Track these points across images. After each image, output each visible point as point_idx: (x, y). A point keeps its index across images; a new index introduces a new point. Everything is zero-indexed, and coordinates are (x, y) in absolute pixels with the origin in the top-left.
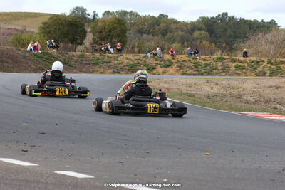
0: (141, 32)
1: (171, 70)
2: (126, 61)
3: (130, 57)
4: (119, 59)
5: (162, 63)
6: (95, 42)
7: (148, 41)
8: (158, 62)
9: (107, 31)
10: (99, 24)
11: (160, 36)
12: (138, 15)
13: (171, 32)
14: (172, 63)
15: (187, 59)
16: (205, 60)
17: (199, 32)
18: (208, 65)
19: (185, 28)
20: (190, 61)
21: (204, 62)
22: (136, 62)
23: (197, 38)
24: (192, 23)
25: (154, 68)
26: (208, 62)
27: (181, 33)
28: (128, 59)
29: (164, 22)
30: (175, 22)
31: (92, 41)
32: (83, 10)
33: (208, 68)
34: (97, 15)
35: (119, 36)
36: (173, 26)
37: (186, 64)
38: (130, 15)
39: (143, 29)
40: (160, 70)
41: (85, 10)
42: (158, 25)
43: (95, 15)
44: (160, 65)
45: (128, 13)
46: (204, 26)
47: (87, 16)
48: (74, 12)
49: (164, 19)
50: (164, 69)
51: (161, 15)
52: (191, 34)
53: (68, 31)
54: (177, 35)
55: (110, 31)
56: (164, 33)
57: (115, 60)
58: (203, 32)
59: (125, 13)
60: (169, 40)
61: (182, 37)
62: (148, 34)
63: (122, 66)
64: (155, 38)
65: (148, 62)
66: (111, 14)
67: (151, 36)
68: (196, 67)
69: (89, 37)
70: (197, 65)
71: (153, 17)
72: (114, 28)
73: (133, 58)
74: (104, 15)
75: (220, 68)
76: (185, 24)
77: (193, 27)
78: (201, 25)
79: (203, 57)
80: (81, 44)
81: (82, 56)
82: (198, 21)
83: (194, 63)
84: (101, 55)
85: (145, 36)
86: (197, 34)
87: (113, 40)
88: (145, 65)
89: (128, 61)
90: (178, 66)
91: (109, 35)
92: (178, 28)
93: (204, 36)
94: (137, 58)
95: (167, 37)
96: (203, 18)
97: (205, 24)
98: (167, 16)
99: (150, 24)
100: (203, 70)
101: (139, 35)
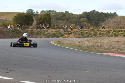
0: (57, 19)
1: (71, 36)
2: (51, 32)
3: (53, 30)
4: (48, 31)
5: (67, 32)
6: (38, 24)
7: (61, 23)
8: (65, 32)
9: (43, 19)
10: (39, 17)
11: (66, 21)
12: (56, 12)
13: (71, 19)
14: (72, 32)
15: (78, 30)
16: (86, 31)
17: (83, 19)
18: (87, 33)
19: (77, 17)
20: (79, 31)
21: (86, 32)
22: (56, 32)
23: (82, 21)
24: (80, 15)
25: (64, 35)
26: (87, 32)
27: (75, 19)
29: (68, 15)
30: (72, 14)
31: (36, 24)
32: (32, 10)
33: (87, 34)
34: (38, 13)
35: (48, 21)
36: (72, 16)
37: (78, 33)
38: (53, 12)
40: (66, 36)
41: (33, 10)
42: (65, 16)
43: (37, 12)
44: (66, 33)
46: (85, 16)
47: (34, 13)
48: (28, 11)
50: (68, 35)
51: (66, 11)
52: (80, 20)
53: (26, 20)
54: (73, 20)
55: (44, 19)
57: (46, 32)
58: (85, 18)
59: (50, 11)
60: (70, 23)
61: (76, 21)
62: (61, 20)
63: (49, 34)
64: (64, 22)
65: (61, 32)
66: (44, 12)
67: (62, 21)
68: (82, 34)
69: (35, 22)
70: (82, 33)
72: (46, 18)
74: (41, 12)
75: (93, 34)
76: (77, 15)
77: (80, 17)
78: (84, 16)
79: (85, 29)
80: (31, 25)
81: (32, 30)
82: (82, 14)
83: (81, 32)
84: (40, 30)
85: (59, 21)
86: (82, 19)
87: (46, 23)
88: (59, 34)
89: (52, 32)
90: (74, 34)
91: (44, 21)
92: (74, 17)
93: (85, 20)
94: (56, 30)
95: (69, 21)
96: (85, 13)
97: (86, 15)
98: (69, 12)
99: (62, 16)
100: (85, 35)
101: (57, 21)
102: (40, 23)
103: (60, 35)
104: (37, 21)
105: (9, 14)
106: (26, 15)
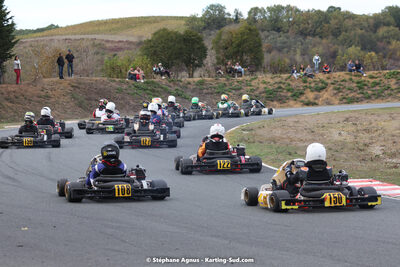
0: (303, 34)
1: (325, 95)
2: (262, 86)
3: (269, 80)
4: (253, 83)
5: (313, 85)
6: (221, 62)
7: (314, 46)
8: (307, 84)
9: (234, 45)
11: (331, 37)
12: (298, 10)
13: (346, 31)
14: (327, 84)
15: (347, 77)
16: (372, 77)
17: (385, 29)
18: (378, 84)
19: (366, 25)
20: (351, 79)
21: (371, 81)
22: (276, 86)
23: (384, 37)
24: (376, 17)
25: (302, 94)
26: (377, 80)
27: (360, 31)
28: (265, 83)
29: (336, 18)
30: (350, 16)
31: (216, 61)
32: (220, 9)
33: (378, 88)
34: (241, 15)
36: (349, 23)
37: (347, 85)
38: (288, 11)
39: (306, 29)
40: (310, 96)
41: (224, 8)
42: (328, 22)
43: (238, 14)
44: (310, 88)
45: (283, 8)
46: (392, 20)
47: (226, 16)
48: (207, 12)
49: (335, 13)
50: (316, 93)
51: (331, 7)
52: (375, 32)
54: (355, 35)
55: (239, 45)
56: (336, 33)
57: (247, 85)
58: (392, 27)
59: (279, 9)
60: (343, 43)
61: (362, 37)
62: (314, 35)
63: (257, 93)
64: (324, 41)
65: (293, 84)
66: (260, 11)
67: (317, 39)
68: (360, 88)
70: (361, 86)
71: (319, 11)
73: (272, 82)
74: (250, 13)
75: (394, 87)
76: (366, 18)
77: (376, 22)
78: (388, 19)
79: (371, 73)
80: (200, 66)
81: (201, 83)
82: (384, 13)
83: (358, 83)
84: (228, 80)
85: (309, 38)
86: (382, 31)
87: (245, 57)
88: (288, 90)
89: (265, 86)
90: (335, 89)
91: (238, 51)
92: (355, 25)
93: (392, 33)
94: (277, 80)
95: (341, 38)
96: (391, 9)
97: (394, 17)
98: (339, 9)
99: (317, 22)
100: (370, 92)
101: (301, 38)
102: (228, 58)
103: (290, 94)
104: (218, 52)
105: (150, 22)
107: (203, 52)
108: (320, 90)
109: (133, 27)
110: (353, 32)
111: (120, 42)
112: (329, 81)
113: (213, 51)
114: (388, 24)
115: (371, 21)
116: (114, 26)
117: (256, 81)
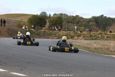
0: (68, 22)
1: (80, 38)
4: (59, 33)
6: (50, 26)
7: (71, 26)
8: (75, 34)
9: (55, 21)
10: (51, 19)
11: (76, 24)
12: (67, 15)
13: (81, 22)
14: (81, 35)
15: (87, 33)
16: (94, 34)
18: (95, 36)
19: (86, 21)
20: (88, 34)
21: (94, 35)
23: (91, 25)
24: (89, 19)
25: (73, 37)
26: (96, 35)
27: (84, 23)
28: (63, 33)
29: (78, 18)
30: (82, 18)
31: (49, 26)
32: (45, 13)
33: (96, 37)
34: (51, 15)
35: (59, 24)
36: (81, 20)
37: (87, 35)
38: (64, 16)
39: (69, 21)
40: (76, 38)
42: (75, 19)
43: (50, 15)
44: (76, 36)
46: (94, 20)
47: (47, 15)
48: (41, 14)
50: (78, 37)
51: (77, 15)
52: (89, 23)
53: (39, 21)
54: (83, 24)
55: (56, 22)
56: (78, 23)
57: (58, 33)
58: (94, 22)
59: (62, 14)
60: (79, 26)
61: (85, 24)
62: (71, 23)
63: (61, 36)
64: (74, 25)
65: (71, 34)
66: (57, 15)
67: (72, 24)
68: (90, 37)
69: (48, 24)
70: (91, 36)
71: (73, 16)
72: (58, 21)
73: (65, 33)
74: (53, 15)
75: (100, 37)
76: (86, 19)
77: (89, 21)
79: (94, 33)
80: (44, 27)
81: (45, 32)
83: (90, 35)
84: (52, 31)
85: (70, 24)
86: (91, 23)
87: (57, 25)
90: (83, 36)
91: (56, 23)
92: (83, 21)
93: (94, 24)
94: (67, 33)
95: (79, 24)
96: (93, 17)
98: (79, 16)
99: (72, 19)
100: (93, 38)
101: (68, 24)
102: (52, 25)
103: (70, 37)
104: (50, 23)
105: (24, 16)
106: (39, 18)
107: (45, 23)
108: (79, 36)
109: (19, 17)
110: (82, 23)
111: (15, 20)
112: (81, 34)
113: (48, 23)
114: (92, 21)
115: (88, 20)
116: (14, 16)
117: (60, 32)
